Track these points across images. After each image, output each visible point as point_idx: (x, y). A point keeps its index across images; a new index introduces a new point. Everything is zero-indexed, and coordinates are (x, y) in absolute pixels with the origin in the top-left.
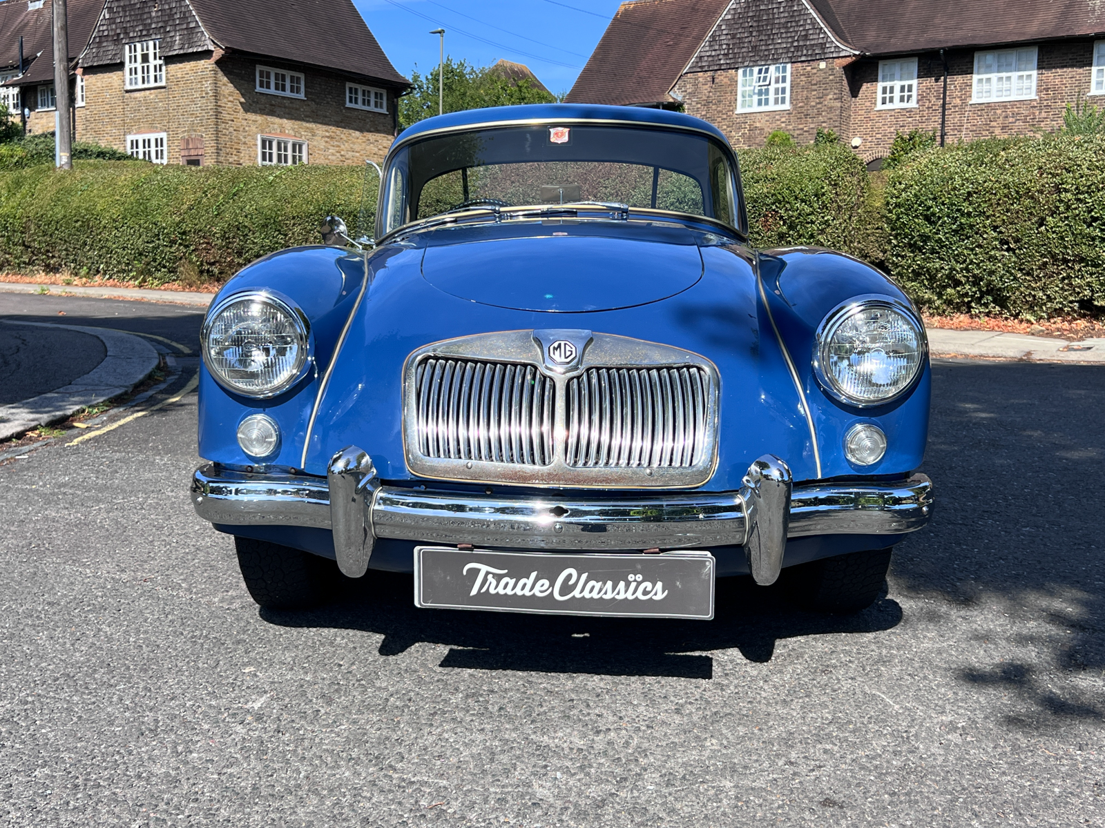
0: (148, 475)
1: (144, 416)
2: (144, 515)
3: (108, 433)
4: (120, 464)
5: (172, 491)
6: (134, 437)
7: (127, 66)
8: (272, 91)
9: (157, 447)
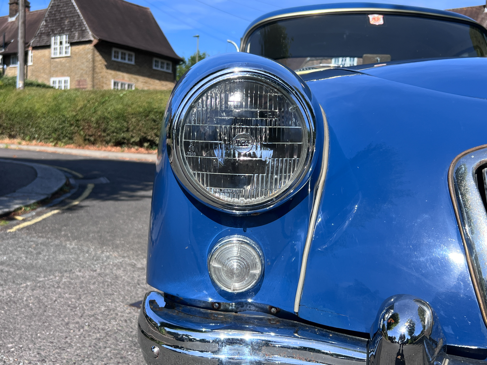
0: (62, 257)
1: (58, 213)
2: (60, 294)
3: (36, 224)
4: (43, 247)
5: (80, 271)
6: (52, 227)
7: (53, 46)
8: (119, 60)
9: (67, 234)
